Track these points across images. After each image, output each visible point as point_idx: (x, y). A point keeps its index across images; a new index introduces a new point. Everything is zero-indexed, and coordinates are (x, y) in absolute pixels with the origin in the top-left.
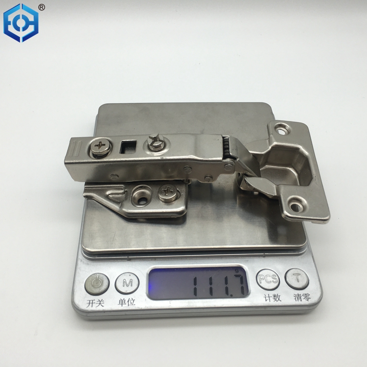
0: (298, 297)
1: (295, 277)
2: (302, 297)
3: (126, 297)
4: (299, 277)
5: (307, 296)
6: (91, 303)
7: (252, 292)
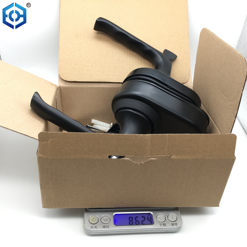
0: (173, 225)
1: (171, 217)
2: (175, 225)
3: (106, 225)
4: (173, 217)
5: (176, 224)
6: (92, 227)
7: (155, 223)
